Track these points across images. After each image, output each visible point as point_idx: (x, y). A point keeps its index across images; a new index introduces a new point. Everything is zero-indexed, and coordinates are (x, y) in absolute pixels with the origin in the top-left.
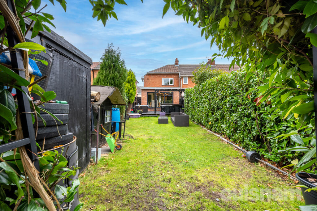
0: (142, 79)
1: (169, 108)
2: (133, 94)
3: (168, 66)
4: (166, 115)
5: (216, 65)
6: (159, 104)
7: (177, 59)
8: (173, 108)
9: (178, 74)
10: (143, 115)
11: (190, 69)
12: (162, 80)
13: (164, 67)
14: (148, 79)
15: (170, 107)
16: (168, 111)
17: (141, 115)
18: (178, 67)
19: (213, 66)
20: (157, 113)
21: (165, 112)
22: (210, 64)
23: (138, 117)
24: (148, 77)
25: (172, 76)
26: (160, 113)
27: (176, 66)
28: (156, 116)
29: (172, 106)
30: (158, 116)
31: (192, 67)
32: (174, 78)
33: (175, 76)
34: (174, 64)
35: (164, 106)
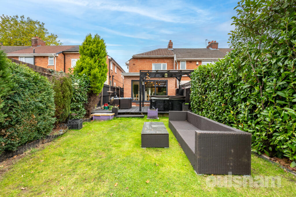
0: (127, 64)
1: (164, 103)
2: (98, 77)
3: (159, 50)
4: (159, 113)
5: (219, 49)
6: (148, 96)
7: (170, 41)
8: (170, 103)
9: (173, 58)
10: (120, 114)
11: (188, 52)
12: (151, 66)
13: (155, 51)
14: (134, 64)
15: (165, 100)
16: (162, 107)
17: (115, 115)
18: (172, 50)
19: (215, 49)
20: (144, 110)
21: (157, 110)
22: (212, 47)
23: (108, 119)
24: (135, 62)
25: (165, 60)
26: (149, 110)
27: (169, 49)
28: (141, 117)
29: (168, 99)
30: (146, 116)
31: (189, 51)
32: (167, 63)
33: (168, 61)
34: (167, 47)
35: (155, 99)
